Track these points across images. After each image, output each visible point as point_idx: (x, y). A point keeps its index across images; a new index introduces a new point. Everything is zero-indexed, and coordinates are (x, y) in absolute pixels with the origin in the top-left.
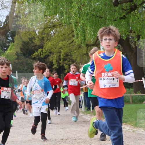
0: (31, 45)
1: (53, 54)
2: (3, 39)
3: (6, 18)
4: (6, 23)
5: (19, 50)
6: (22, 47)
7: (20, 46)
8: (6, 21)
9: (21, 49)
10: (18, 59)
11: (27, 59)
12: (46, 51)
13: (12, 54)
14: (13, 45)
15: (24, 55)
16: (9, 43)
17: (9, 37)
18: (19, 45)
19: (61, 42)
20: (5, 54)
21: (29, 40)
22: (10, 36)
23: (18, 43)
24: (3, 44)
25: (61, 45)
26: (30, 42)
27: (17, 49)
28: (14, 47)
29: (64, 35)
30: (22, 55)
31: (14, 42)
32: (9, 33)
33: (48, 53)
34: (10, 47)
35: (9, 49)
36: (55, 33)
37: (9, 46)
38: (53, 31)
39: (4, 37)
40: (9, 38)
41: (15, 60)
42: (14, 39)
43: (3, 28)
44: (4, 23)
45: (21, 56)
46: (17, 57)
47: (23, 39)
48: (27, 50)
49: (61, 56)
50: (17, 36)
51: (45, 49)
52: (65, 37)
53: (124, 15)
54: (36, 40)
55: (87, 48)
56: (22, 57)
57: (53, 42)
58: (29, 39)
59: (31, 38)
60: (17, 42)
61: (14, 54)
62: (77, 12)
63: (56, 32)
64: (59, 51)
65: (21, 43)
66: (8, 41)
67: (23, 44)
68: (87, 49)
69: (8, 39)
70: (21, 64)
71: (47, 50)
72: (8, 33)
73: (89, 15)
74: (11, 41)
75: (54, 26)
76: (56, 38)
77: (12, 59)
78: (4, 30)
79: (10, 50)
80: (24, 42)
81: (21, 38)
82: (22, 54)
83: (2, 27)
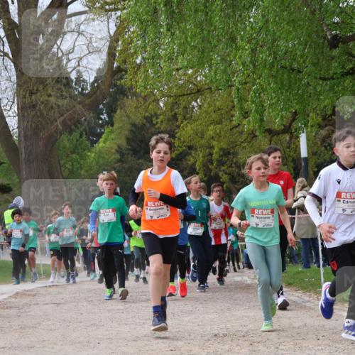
0: (150, 131)
1: (196, 150)
2: (91, 118)
3: (97, 73)
4: (96, 85)
5: (123, 142)
6: (131, 136)
7: (127, 133)
8: (96, 80)
9: (128, 139)
10: (120, 161)
11: (140, 161)
12: (180, 145)
13: (109, 151)
14: (112, 132)
15: (135, 152)
16: (102, 126)
17: (103, 114)
18: (123, 132)
19: (212, 126)
20: (94, 150)
21: (145, 121)
22: (105, 113)
23: (121, 128)
24: (89, 128)
25: (211, 133)
26: (148, 125)
27: (120, 139)
28: (113, 136)
29: (219, 109)
30: (131, 152)
31: (112, 125)
32: (104, 105)
33: (184, 148)
34: (104, 136)
35: (101, 140)
36: (200, 106)
37: (103, 133)
38: (196, 101)
39: (92, 115)
40: (102, 117)
41: (115, 163)
42: (114, 119)
43: (89, 95)
44: (93, 83)
45: (128, 154)
46: (118, 156)
47: (133, 117)
48: (141, 141)
49: (214, 156)
50: (121, 112)
51: (179, 139)
52: (222, 114)
53: (351, 66)
54: (159, 120)
55: (272, 137)
56: (131, 158)
57: (197, 126)
58: (146, 118)
59: (150, 116)
60: (121, 125)
61: (114, 151)
62: (249, 59)
63: (203, 104)
64: (209, 144)
65: (128, 126)
66: (100, 122)
67: (133, 129)
68: (271, 141)
69: (101, 119)
70: (128, 173)
71: (184, 142)
72: (101, 106)
73: (276, 67)
74: (107, 123)
75: (199, 91)
76: (204, 115)
77: (110, 160)
78: (93, 98)
79: (104, 142)
80: (134, 125)
81: (128, 117)
82: (129, 149)
83: (89, 93)
